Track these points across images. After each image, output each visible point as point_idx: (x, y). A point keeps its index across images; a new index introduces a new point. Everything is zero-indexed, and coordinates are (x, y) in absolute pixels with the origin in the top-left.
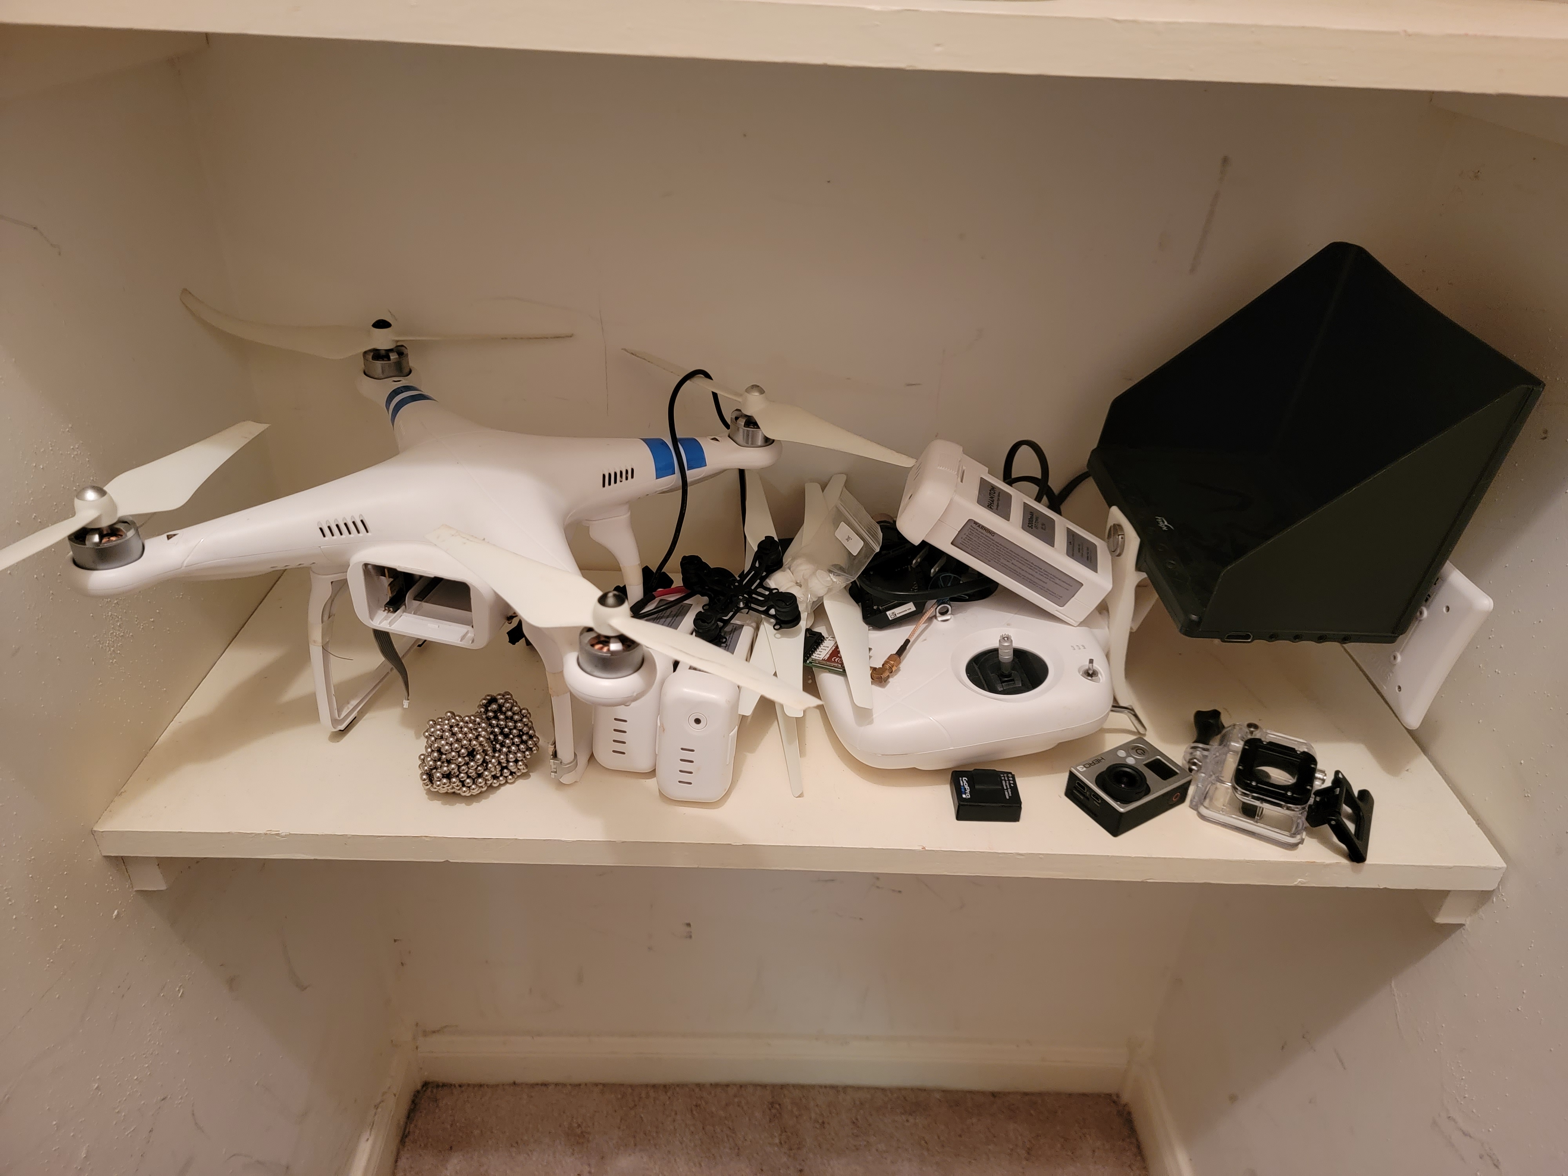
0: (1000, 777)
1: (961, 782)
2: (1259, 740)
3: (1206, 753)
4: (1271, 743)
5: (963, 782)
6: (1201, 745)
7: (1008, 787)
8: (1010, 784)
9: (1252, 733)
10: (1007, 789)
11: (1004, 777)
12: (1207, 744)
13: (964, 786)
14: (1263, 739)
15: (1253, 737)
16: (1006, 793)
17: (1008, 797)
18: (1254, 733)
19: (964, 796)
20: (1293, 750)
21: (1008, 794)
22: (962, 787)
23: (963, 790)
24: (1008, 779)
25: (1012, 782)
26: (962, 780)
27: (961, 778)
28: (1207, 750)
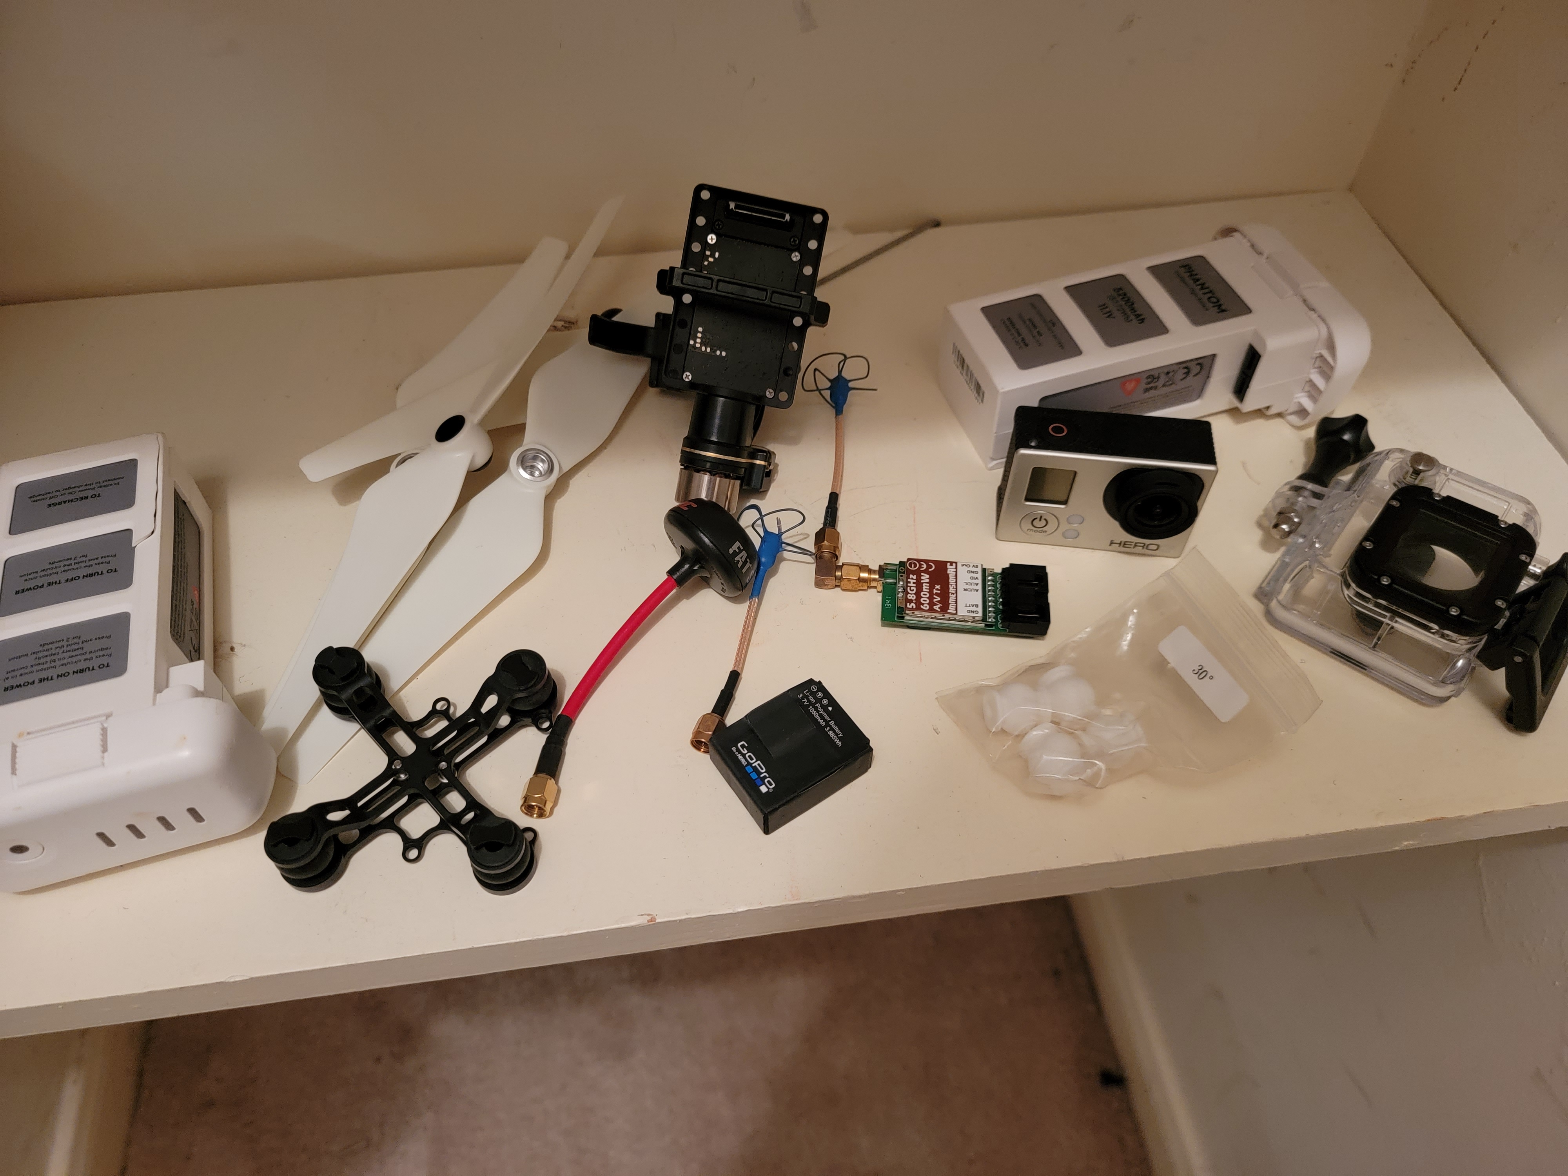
0: (799, 701)
1: (740, 757)
2: (1429, 492)
3: (1315, 502)
4: (1449, 499)
5: (744, 755)
6: (1310, 486)
7: (827, 718)
8: (825, 708)
9: (1417, 473)
10: (827, 723)
11: (807, 697)
12: (1324, 484)
13: (749, 764)
14: (1436, 491)
15: (1417, 482)
16: (831, 733)
17: (839, 743)
18: (1422, 475)
19: (763, 789)
20: (1493, 518)
21: (835, 735)
22: (749, 769)
23: (754, 776)
24: (815, 698)
25: (825, 702)
26: (738, 750)
27: (734, 749)
28: (1318, 496)
